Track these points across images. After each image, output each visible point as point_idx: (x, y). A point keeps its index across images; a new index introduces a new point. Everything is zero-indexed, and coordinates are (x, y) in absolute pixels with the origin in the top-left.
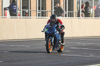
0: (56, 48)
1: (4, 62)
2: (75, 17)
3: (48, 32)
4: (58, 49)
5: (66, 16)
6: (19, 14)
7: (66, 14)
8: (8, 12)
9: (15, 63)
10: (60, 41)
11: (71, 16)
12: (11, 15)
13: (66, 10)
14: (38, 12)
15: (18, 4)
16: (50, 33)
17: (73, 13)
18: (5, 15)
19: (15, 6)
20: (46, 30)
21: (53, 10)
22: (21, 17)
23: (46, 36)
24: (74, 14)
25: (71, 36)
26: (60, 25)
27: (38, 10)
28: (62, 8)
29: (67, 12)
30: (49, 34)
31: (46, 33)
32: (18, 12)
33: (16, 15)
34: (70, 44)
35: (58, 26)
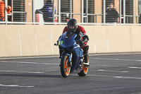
0: (76, 69)
1: (36, 86)
2: (135, 24)
3: (64, 46)
4: (79, 71)
5: (122, 22)
6: (56, 19)
7: (122, 19)
8: (41, 16)
9: (51, 89)
10: (82, 60)
11: (129, 23)
12: (45, 20)
13: (122, 14)
14: (83, 17)
15: (55, 5)
16: (66, 47)
17: (132, 18)
18: (37, 20)
19: (51, 8)
20: (61, 43)
21: (105, 14)
22: (60, 23)
23: (61, 52)
24: (134, 19)
25: (130, 51)
26: (81, 35)
27: (83, 14)
28: (118, 10)
29: (125, 15)
30: (65, 49)
31: (60, 47)
32: (55, 15)
33: (51, 21)
34: (128, 62)
35: (79, 37)
